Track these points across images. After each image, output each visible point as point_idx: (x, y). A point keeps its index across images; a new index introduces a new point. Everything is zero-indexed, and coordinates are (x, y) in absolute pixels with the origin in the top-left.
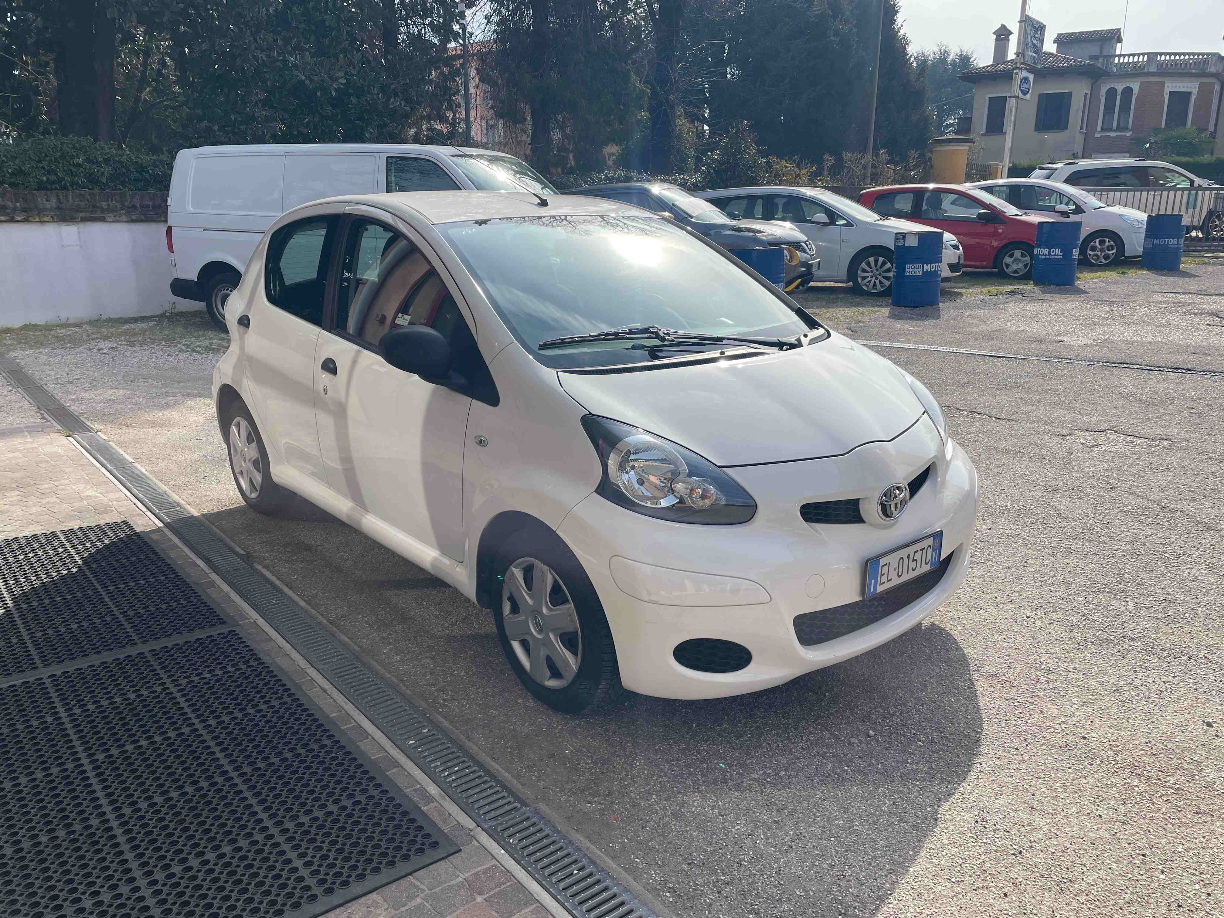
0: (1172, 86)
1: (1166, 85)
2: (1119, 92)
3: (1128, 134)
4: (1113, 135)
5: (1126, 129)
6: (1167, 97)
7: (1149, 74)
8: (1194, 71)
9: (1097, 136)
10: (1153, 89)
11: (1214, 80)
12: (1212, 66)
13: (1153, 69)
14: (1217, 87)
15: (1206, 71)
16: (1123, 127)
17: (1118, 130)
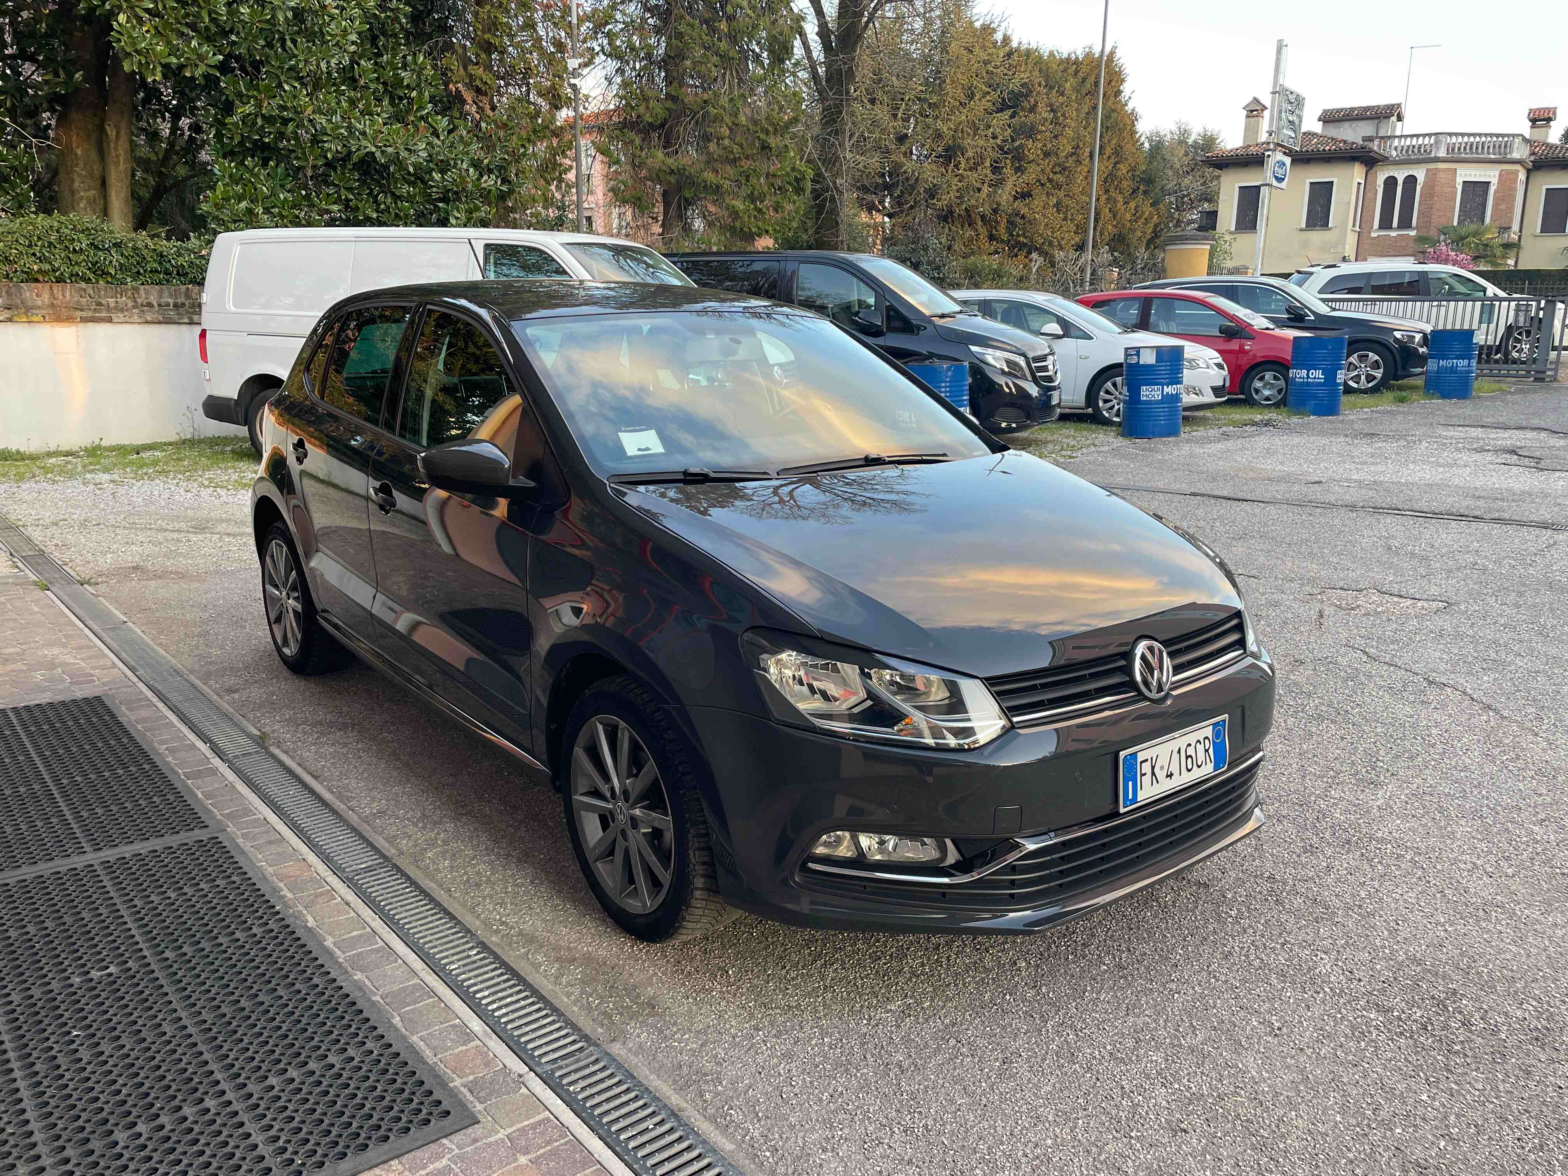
0: (1465, 174)
1: (1458, 173)
2: (1400, 182)
3: (1413, 233)
4: (1393, 234)
5: (1409, 226)
6: (1460, 188)
7: (1437, 160)
8: (1492, 157)
9: (1373, 235)
10: (1442, 177)
11: (1518, 167)
12: (1515, 150)
13: (1442, 154)
14: (1522, 176)
15: (1508, 156)
16: (1405, 223)
17: (1400, 227)
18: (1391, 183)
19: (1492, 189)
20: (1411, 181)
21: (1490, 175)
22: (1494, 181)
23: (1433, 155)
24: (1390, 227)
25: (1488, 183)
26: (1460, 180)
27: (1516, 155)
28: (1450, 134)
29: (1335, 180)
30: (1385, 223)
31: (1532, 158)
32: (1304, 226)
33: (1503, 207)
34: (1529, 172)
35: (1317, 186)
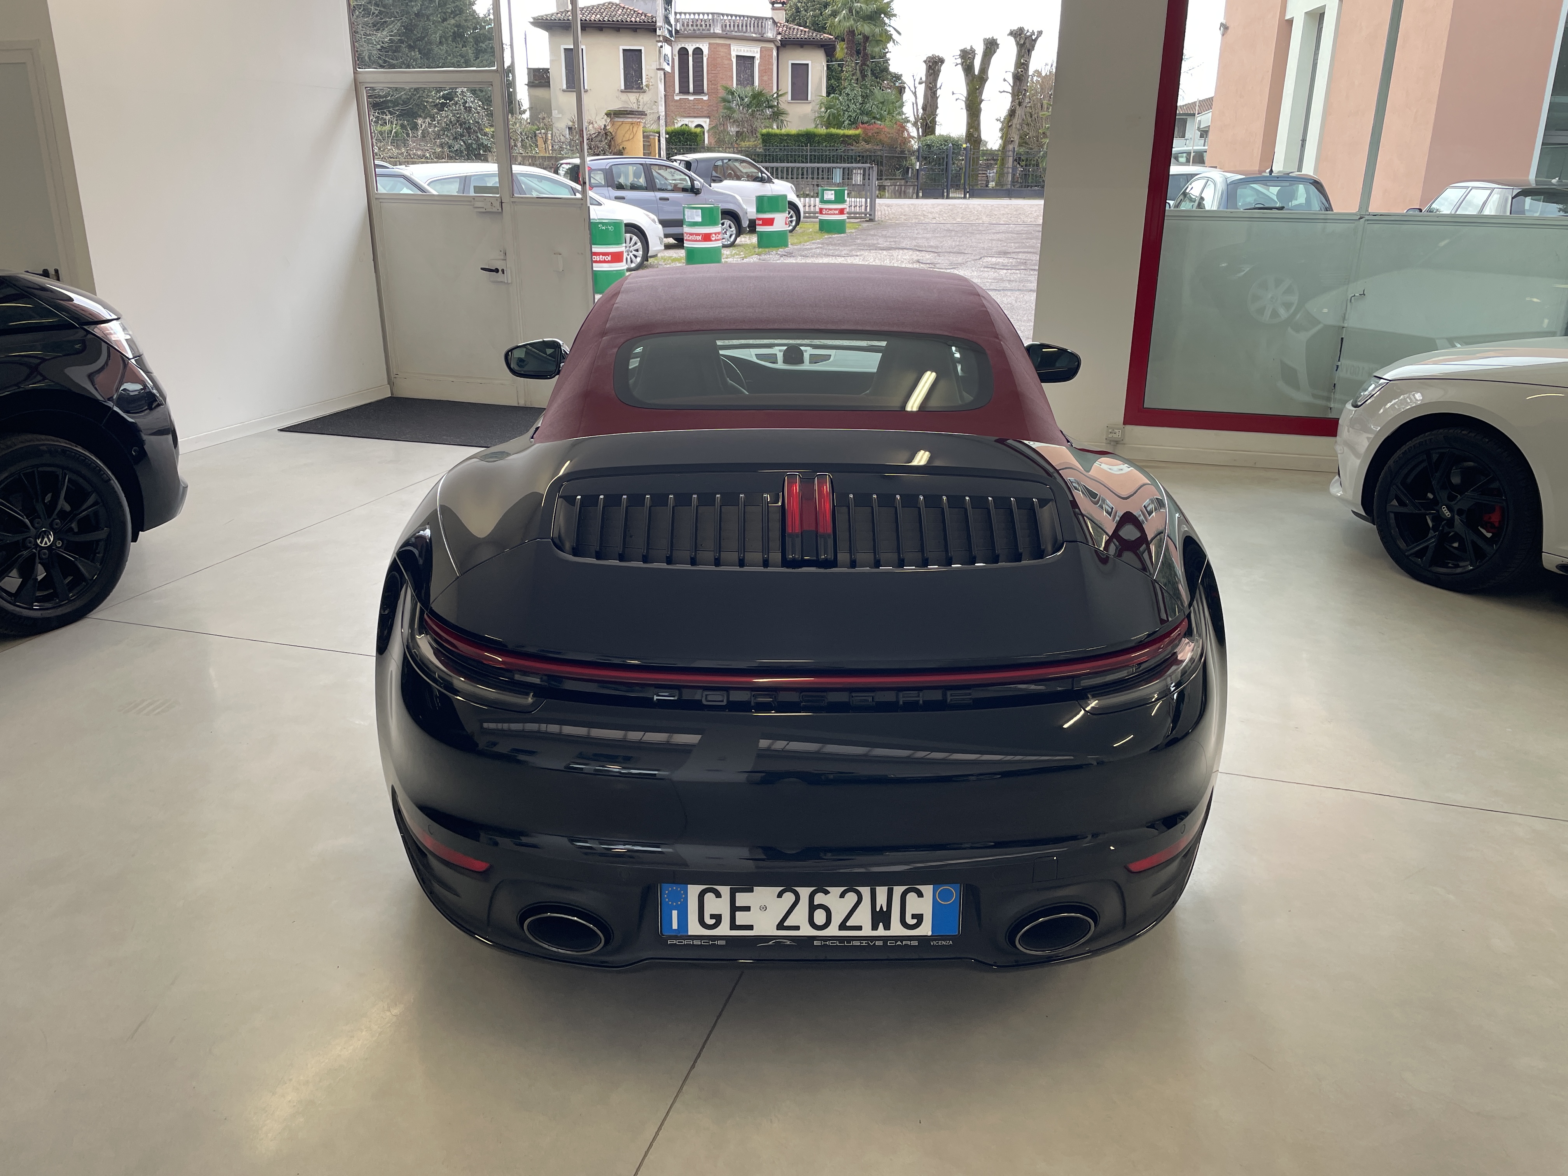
0: (738, 49)
1: (732, 48)
2: (690, 53)
3: (705, 98)
4: (691, 98)
5: (702, 92)
6: (734, 60)
7: (715, 36)
8: (754, 35)
9: (677, 98)
10: (722, 51)
11: (772, 45)
12: (770, 31)
13: (718, 30)
14: (775, 53)
15: (765, 36)
16: (699, 90)
17: (695, 93)
18: (683, 52)
19: (757, 62)
20: (698, 52)
21: (753, 50)
22: (758, 56)
23: (712, 31)
24: (688, 93)
25: (753, 58)
26: (734, 54)
27: (770, 35)
28: (723, 15)
29: (643, 48)
30: (684, 90)
31: (779, 37)
32: (623, 88)
33: (765, 78)
34: (778, 48)
35: (629, 53)
